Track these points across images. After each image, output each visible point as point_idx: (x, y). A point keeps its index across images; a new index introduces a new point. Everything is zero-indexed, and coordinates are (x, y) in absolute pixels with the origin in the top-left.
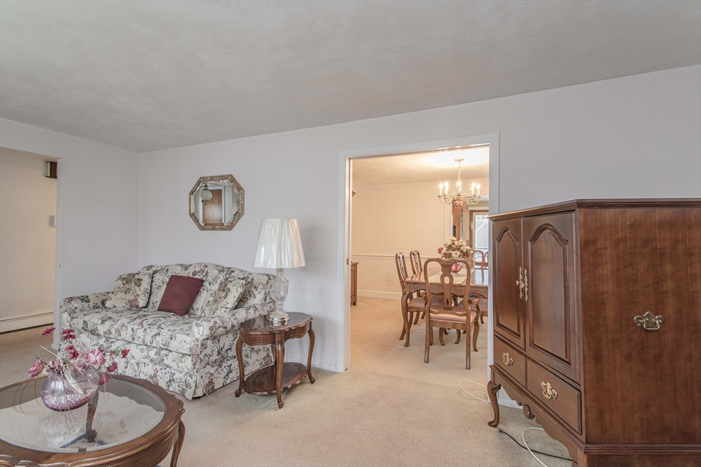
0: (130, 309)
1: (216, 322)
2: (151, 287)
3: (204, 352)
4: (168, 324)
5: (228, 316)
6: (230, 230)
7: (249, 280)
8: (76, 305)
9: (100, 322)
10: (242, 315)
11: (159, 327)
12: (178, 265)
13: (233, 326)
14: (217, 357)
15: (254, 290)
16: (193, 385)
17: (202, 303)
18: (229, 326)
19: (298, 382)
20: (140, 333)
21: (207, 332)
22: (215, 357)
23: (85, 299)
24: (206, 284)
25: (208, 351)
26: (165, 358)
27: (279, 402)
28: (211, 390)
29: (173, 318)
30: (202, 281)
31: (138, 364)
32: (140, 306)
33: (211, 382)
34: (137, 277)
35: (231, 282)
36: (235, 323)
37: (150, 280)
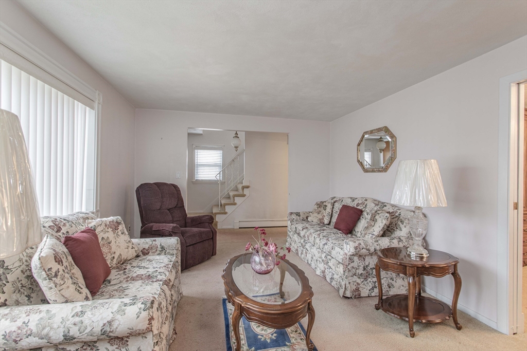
0: (319, 224)
1: (360, 244)
2: (332, 211)
3: (352, 265)
4: (334, 238)
5: (372, 241)
6: (386, 171)
7: (397, 215)
8: (294, 217)
9: (301, 229)
10: (385, 243)
11: (327, 240)
12: (349, 198)
13: (375, 250)
14: (363, 272)
15: (400, 224)
16: (344, 287)
17: (361, 228)
18: (372, 250)
19: (438, 321)
20: (317, 241)
21: (352, 250)
22: (360, 271)
23: (298, 214)
24: (365, 214)
25: (355, 264)
26: (329, 261)
27: (410, 331)
28: (357, 296)
29: (340, 234)
30: (361, 211)
31: (317, 260)
32: (325, 223)
33: (357, 290)
34: (324, 204)
35: (379, 214)
36: (378, 248)
37: (332, 207)
